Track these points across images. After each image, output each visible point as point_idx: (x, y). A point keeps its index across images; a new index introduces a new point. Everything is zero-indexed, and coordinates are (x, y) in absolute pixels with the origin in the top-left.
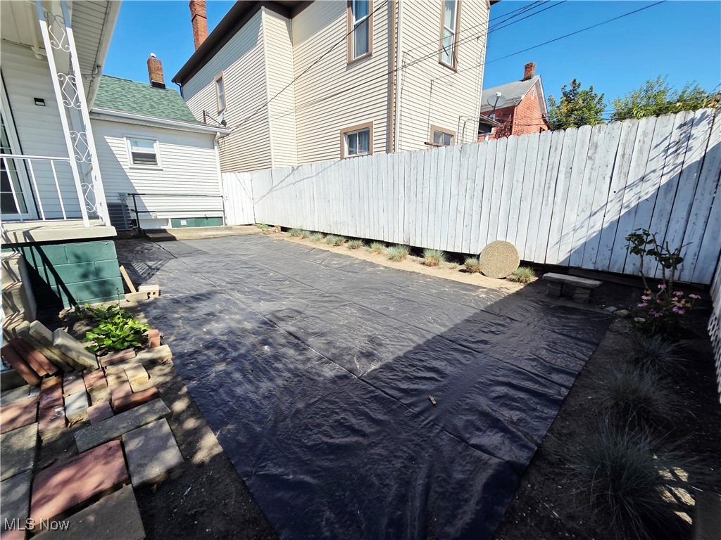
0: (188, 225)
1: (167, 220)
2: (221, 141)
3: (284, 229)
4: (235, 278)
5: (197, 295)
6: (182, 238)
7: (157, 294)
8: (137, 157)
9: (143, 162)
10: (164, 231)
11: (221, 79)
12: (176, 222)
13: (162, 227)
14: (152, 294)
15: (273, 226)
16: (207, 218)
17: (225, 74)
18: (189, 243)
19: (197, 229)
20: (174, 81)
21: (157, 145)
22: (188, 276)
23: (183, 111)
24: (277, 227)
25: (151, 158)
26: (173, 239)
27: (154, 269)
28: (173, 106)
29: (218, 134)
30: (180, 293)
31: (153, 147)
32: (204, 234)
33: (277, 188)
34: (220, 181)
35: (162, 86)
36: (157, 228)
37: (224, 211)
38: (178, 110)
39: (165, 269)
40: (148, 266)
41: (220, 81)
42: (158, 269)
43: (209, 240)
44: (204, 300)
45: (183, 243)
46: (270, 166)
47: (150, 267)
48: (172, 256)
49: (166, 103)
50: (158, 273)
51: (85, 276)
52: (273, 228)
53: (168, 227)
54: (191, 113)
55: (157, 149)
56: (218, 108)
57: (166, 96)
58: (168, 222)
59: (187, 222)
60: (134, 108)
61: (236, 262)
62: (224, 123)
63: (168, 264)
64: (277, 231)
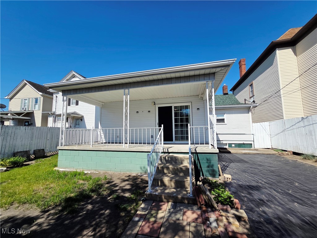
0: (235, 147)
1: (227, 144)
2: (252, 110)
3: (294, 153)
4: (269, 180)
5: (250, 185)
6: (233, 152)
7: (231, 179)
8: (218, 121)
9: (219, 122)
10: (226, 149)
11: (252, 84)
12: (230, 145)
13: (225, 147)
14: (229, 179)
15: (286, 151)
16: (244, 144)
17: (254, 82)
18: (238, 156)
19: (240, 149)
20: (231, 90)
21: (225, 115)
22: (242, 173)
23: (235, 100)
24: (289, 151)
25: (222, 120)
26: (229, 152)
27: (226, 166)
28: (231, 100)
29: (252, 107)
30: (241, 181)
31: (224, 116)
32: (244, 152)
33: (289, 129)
34: (251, 127)
35: (227, 94)
36: (223, 147)
37: (254, 141)
38: (233, 101)
39: (230, 167)
40: (223, 164)
41: (251, 85)
42: (228, 167)
43: (247, 155)
44: (255, 190)
45: (234, 155)
46: (282, 118)
47: (224, 165)
48: (231, 161)
49: (228, 99)
50: (228, 169)
51: (208, 167)
52: (286, 152)
53: (227, 147)
54: (238, 101)
55: (226, 117)
56: (250, 96)
57: (228, 97)
58: (227, 145)
59: (235, 145)
60: (217, 104)
61: (267, 170)
62: (254, 102)
63: (231, 165)
64: (289, 154)
